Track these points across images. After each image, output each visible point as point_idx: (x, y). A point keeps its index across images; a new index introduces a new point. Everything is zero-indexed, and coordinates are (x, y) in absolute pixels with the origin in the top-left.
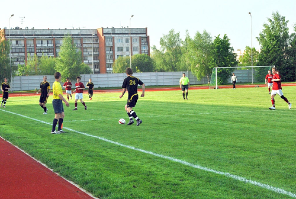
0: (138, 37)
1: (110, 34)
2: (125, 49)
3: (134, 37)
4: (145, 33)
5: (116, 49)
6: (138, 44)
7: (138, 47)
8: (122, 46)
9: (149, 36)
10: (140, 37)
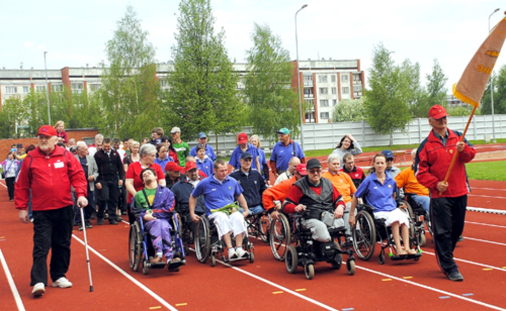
0: (347, 73)
1: (308, 69)
2: (330, 91)
3: (343, 73)
4: (356, 66)
5: (318, 91)
6: (349, 82)
7: (347, 87)
8: (326, 86)
9: (362, 72)
10: (351, 73)
